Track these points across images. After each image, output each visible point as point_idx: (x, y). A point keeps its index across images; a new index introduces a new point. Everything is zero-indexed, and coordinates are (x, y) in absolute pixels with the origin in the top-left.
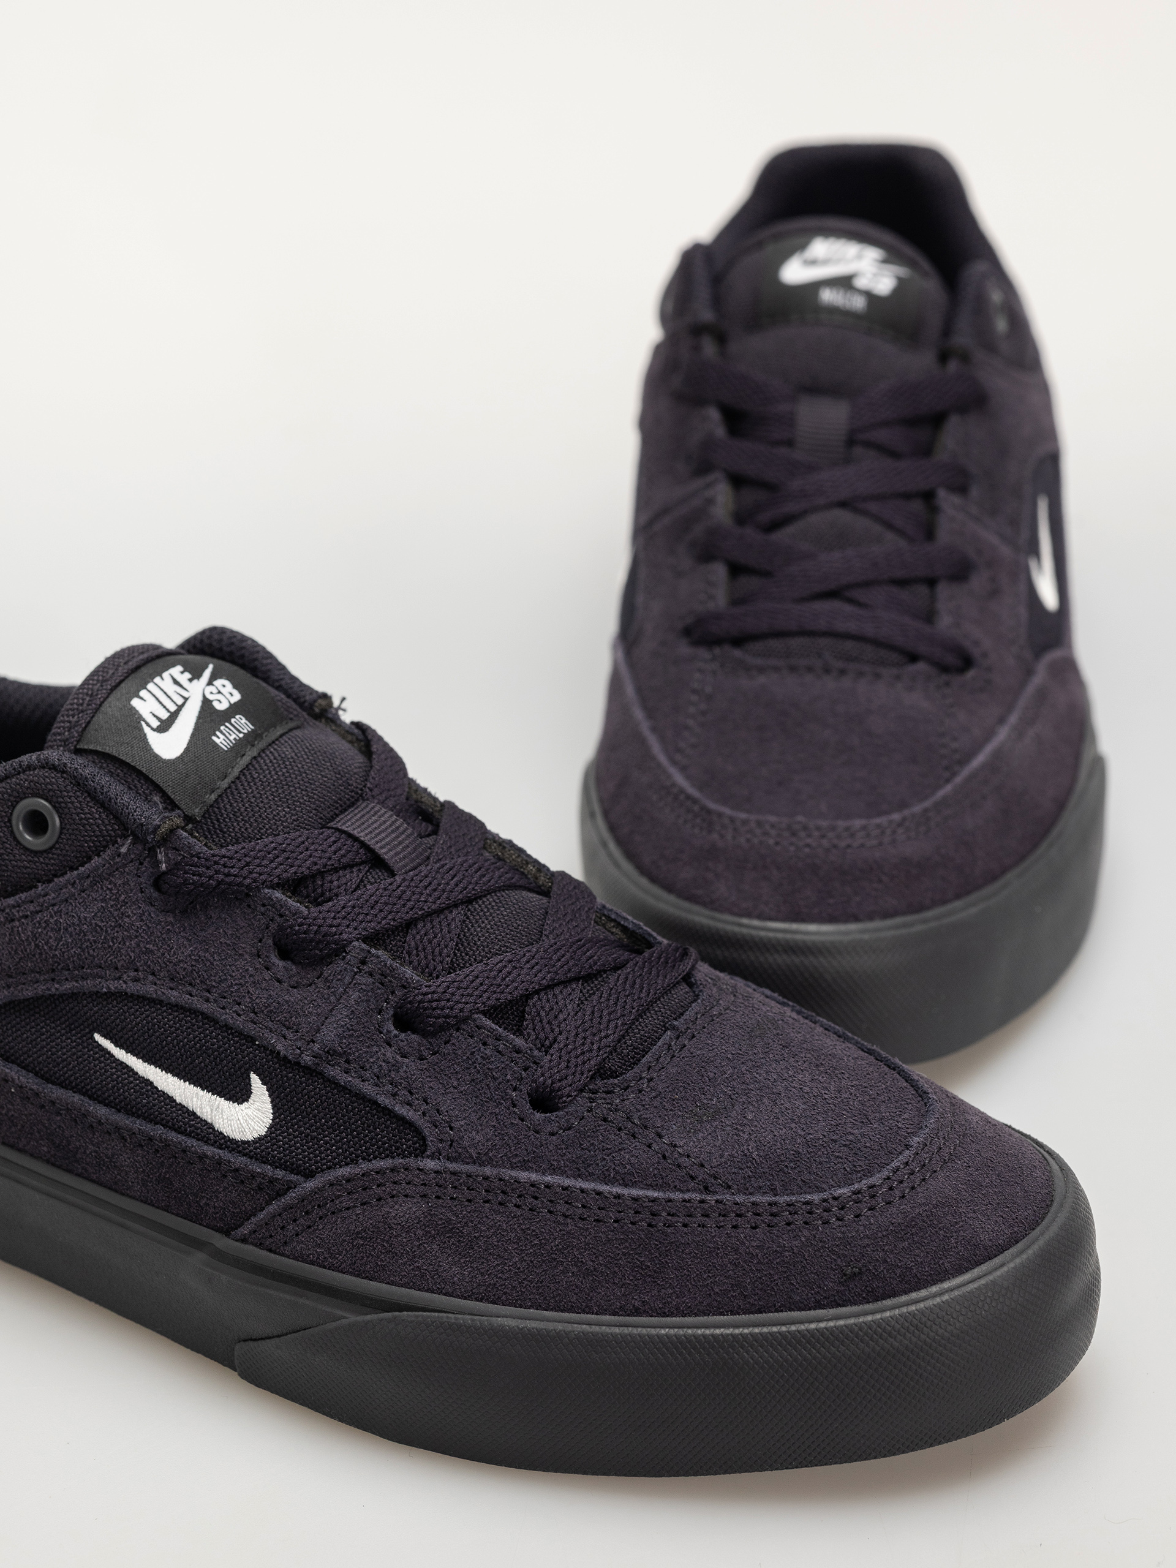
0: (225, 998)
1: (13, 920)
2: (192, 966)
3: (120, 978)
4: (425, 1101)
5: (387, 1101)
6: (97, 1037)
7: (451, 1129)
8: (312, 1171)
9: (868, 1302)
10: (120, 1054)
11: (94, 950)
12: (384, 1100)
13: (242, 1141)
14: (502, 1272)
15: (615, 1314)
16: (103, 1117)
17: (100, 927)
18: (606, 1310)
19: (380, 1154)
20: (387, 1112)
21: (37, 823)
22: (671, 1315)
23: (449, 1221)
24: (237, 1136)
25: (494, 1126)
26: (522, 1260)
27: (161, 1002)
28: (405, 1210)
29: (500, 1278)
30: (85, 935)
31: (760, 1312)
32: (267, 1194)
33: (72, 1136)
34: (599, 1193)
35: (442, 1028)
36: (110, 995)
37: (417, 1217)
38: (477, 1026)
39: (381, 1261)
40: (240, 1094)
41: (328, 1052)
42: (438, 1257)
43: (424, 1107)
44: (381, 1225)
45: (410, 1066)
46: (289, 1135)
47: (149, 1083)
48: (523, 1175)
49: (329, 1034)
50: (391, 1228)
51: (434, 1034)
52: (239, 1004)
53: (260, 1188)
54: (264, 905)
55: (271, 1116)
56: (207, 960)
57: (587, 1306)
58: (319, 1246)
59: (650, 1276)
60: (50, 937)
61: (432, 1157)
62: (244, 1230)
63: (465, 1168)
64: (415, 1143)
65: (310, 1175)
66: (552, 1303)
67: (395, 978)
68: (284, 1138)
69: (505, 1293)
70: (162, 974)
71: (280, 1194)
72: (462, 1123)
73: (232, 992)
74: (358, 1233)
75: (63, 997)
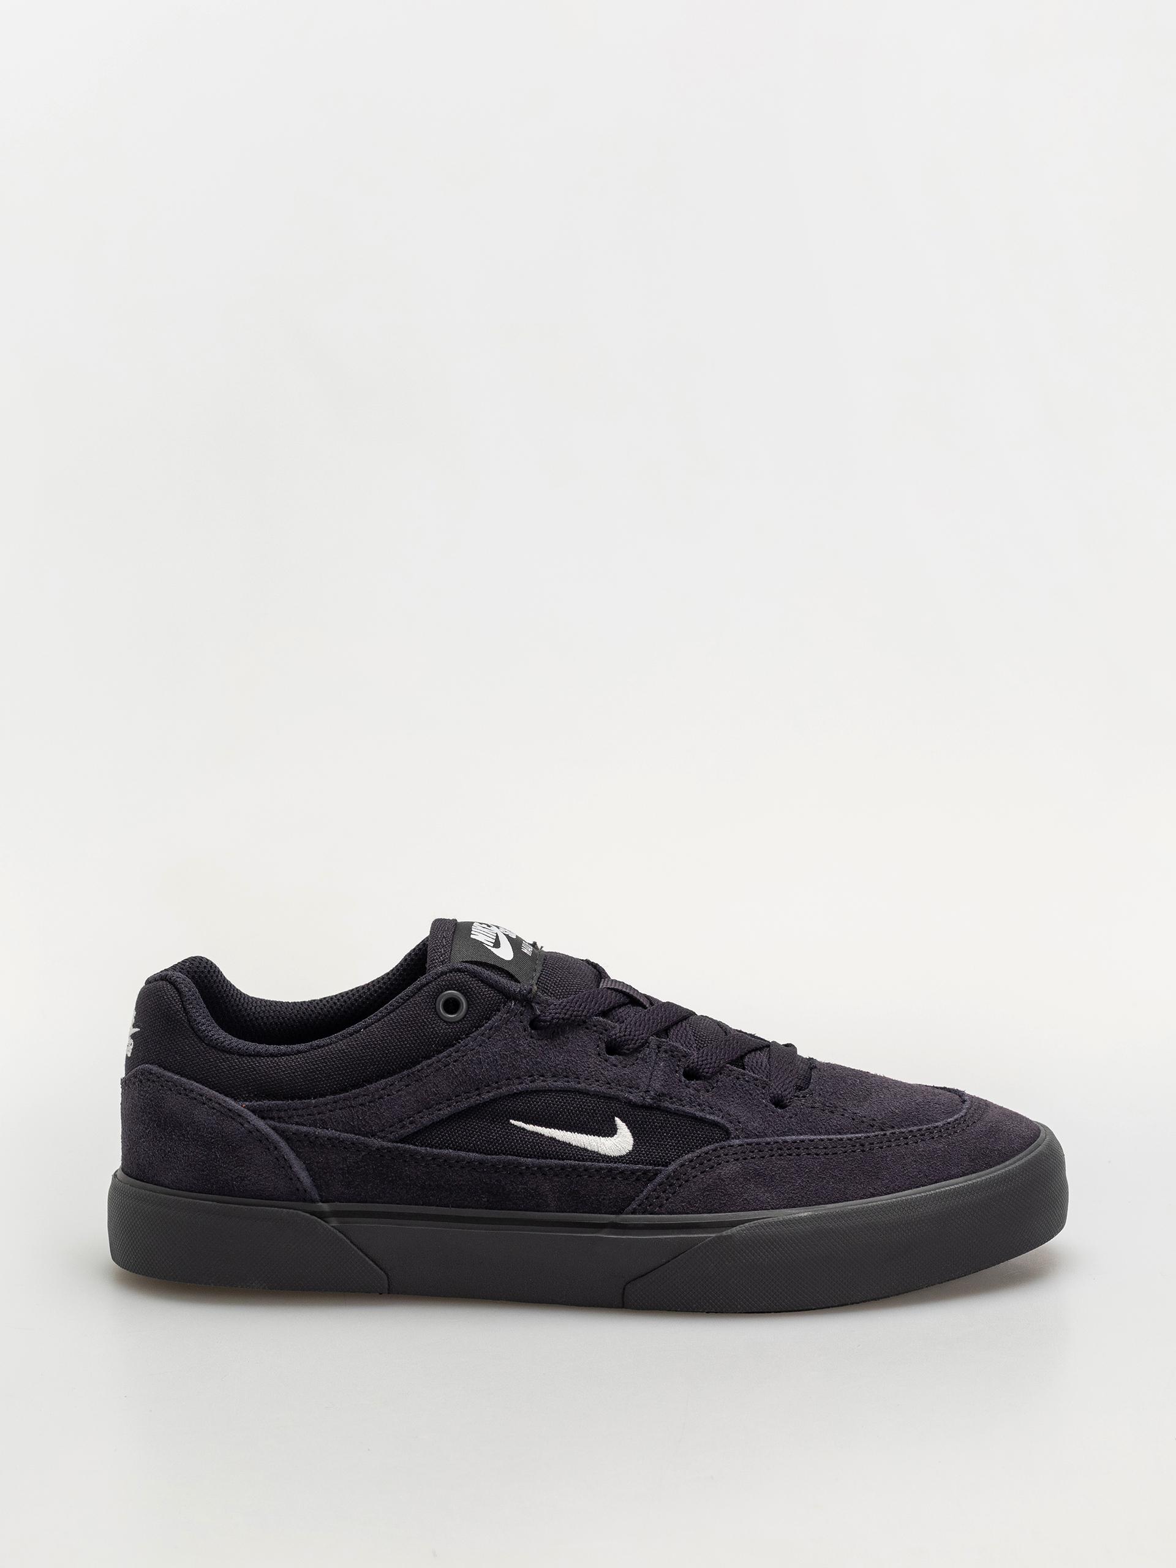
0: (589, 1079)
1: (448, 1065)
2: (565, 1066)
3: (522, 1083)
4: (720, 1110)
5: (701, 1114)
6: (512, 1121)
7: (739, 1122)
8: (667, 1163)
9: (988, 1169)
10: (530, 1127)
11: (504, 1070)
12: (699, 1114)
13: (620, 1156)
14: (794, 1190)
15: (862, 1198)
16: (530, 1164)
17: (506, 1055)
18: (856, 1198)
19: (703, 1145)
20: (702, 1120)
21: (452, 1005)
22: (892, 1193)
23: (756, 1170)
24: (616, 1154)
25: (761, 1118)
26: (803, 1181)
27: (551, 1091)
28: (730, 1169)
29: (794, 1193)
30: (497, 1062)
31: (936, 1182)
32: (643, 1181)
33: (506, 1184)
34: (831, 1140)
35: (714, 1074)
36: (520, 1094)
37: (737, 1171)
38: (730, 1070)
39: (723, 1200)
40: (611, 1131)
41: (659, 1095)
42: (755, 1190)
43: (721, 1114)
44: (717, 1181)
45: (704, 1096)
46: (647, 1146)
47: (553, 1139)
48: (788, 1138)
49: (657, 1085)
50: (724, 1181)
51: (710, 1078)
52: (598, 1081)
53: (638, 1180)
54: (595, 1026)
55: (632, 1139)
56: (573, 1061)
57: (846, 1198)
58: (682, 1202)
59: (874, 1175)
60: (475, 1068)
61: (735, 1138)
62: (634, 1205)
63: (756, 1140)
64: (721, 1135)
65: (666, 1165)
66: (826, 1200)
67: (679, 1052)
68: (645, 1149)
69: (799, 1201)
70: (548, 1074)
71: (650, 1180)
72: (745, 1118)
73: (592, 1075)
74: (705, 1188)
75: (486, 1104)
